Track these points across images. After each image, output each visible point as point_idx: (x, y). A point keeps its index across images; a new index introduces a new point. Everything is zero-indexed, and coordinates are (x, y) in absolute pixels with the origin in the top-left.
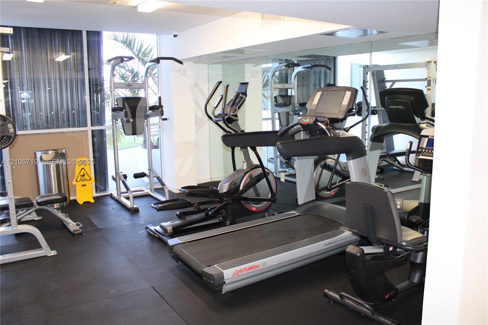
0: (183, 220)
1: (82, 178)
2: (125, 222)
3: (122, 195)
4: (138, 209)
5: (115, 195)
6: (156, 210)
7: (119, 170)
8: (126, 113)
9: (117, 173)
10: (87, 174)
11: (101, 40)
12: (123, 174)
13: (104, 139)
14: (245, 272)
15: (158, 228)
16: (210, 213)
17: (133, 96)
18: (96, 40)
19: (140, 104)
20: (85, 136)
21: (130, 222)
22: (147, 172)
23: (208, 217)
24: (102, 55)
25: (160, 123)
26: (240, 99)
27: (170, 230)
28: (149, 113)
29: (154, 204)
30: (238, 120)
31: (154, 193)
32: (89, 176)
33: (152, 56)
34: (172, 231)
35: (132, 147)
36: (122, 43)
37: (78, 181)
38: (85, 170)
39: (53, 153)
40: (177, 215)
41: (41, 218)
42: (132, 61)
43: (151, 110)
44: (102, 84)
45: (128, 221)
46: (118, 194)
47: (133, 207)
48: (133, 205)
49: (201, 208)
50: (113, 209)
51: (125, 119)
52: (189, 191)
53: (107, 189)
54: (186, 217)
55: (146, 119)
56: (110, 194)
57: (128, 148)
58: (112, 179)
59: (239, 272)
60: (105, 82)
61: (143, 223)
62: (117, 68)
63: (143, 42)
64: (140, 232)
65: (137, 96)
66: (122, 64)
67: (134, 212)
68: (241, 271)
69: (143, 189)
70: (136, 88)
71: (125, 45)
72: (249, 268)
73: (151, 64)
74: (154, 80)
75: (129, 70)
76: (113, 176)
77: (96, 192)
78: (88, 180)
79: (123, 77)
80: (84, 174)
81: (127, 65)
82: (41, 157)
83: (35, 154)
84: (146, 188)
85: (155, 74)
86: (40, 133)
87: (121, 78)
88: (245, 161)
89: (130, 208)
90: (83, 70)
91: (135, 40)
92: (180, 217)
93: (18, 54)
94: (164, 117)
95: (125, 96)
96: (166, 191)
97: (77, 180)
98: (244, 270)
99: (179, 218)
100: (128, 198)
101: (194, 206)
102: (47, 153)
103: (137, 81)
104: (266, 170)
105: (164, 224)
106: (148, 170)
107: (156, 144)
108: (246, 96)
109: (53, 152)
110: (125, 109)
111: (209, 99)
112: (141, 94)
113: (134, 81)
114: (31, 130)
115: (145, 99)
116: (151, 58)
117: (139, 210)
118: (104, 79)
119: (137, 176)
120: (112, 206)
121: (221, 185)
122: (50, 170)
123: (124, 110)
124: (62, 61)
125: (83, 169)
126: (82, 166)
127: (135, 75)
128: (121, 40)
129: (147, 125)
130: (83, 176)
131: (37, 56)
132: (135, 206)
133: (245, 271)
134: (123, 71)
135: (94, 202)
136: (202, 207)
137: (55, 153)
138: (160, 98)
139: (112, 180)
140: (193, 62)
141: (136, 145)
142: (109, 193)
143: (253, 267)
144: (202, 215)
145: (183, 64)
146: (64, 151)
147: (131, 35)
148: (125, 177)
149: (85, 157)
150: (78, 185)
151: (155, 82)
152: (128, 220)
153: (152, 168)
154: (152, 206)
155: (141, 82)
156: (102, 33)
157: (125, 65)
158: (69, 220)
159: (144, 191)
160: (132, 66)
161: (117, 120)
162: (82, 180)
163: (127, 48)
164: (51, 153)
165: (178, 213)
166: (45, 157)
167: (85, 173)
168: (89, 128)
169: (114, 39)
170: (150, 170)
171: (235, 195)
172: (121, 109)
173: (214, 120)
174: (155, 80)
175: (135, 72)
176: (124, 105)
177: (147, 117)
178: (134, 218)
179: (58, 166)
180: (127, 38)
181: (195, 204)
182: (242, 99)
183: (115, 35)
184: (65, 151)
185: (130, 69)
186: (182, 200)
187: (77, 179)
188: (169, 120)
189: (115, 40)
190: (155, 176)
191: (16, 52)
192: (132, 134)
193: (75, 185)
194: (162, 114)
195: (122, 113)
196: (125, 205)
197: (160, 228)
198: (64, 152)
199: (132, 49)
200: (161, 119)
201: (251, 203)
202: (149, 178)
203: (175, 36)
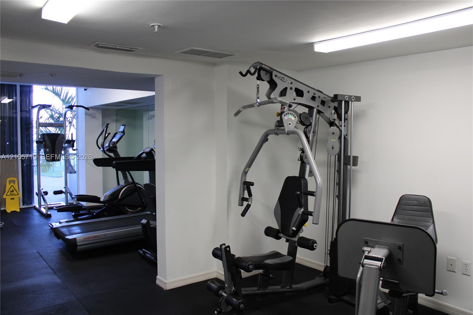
1: (12, 193)
3: (41, 206)
5: (37, 206)
7: (40, 187)
8: (45, 145)
9: (39, 190)
10: (15, 190)
12: (44, 191)
16: (95, 214)
18: (28, 90)
20: (16, 162)
25: (77, 153)
28: (66, 145)
32: (17, 192)
37: (7, 196)
38: (14, 187)
43: (67, 143)
46: (39, 206)
48: (48, 212)
52: (78, 198)
53: (33, 203)
55: (64, 150)
56: (34, 206)
58: (36, 194)
59: (87, 239)
67: (48, 217)
68: (89, 238)
73: (67, 109)
76: (36, 192)
77: (23, 205)
78: (16, 195)
84: (62, 201)
88: (124, 179)
89: (44, 214)
94: (74, 148)
99: (74, 217)
105: (62, 221)
111: (99, 136)
115: (64, 136)
117: (51, 216)
119: (56, 193)
123: (44, 143)
125: (12, 187)
126: (12, 184)
130: (12, 192)
133: (91, 238)
135: (20, 211)
138: (72, 134)
140: (101, 109)
143: (97, 236)
145: (89, 110)
148: (46, 193)
149: (15, 177)
150: (8, 198)
152: (41, 221)
153: (67, 186)
154: (54, 209)
159: (61, 204)
161: (41, 150)
162: (11, 195)
165: (73, 214)
167: (14, 189)
170: (65, 188)
172: (41, 142)
173: (102, 150)
177: (64, 148)
178: (45, 220)
181: (87, 209)
186: (76, 205)
187: (7, 194)
190: (68, 192)
192: (52, 160)
193: (5, 199)
194: (73, 146)
195: (42, 145)
196: (42, 212)
200: (72, 149)
201: (126, 208)
202: (65, 194)
203: (85, 90)
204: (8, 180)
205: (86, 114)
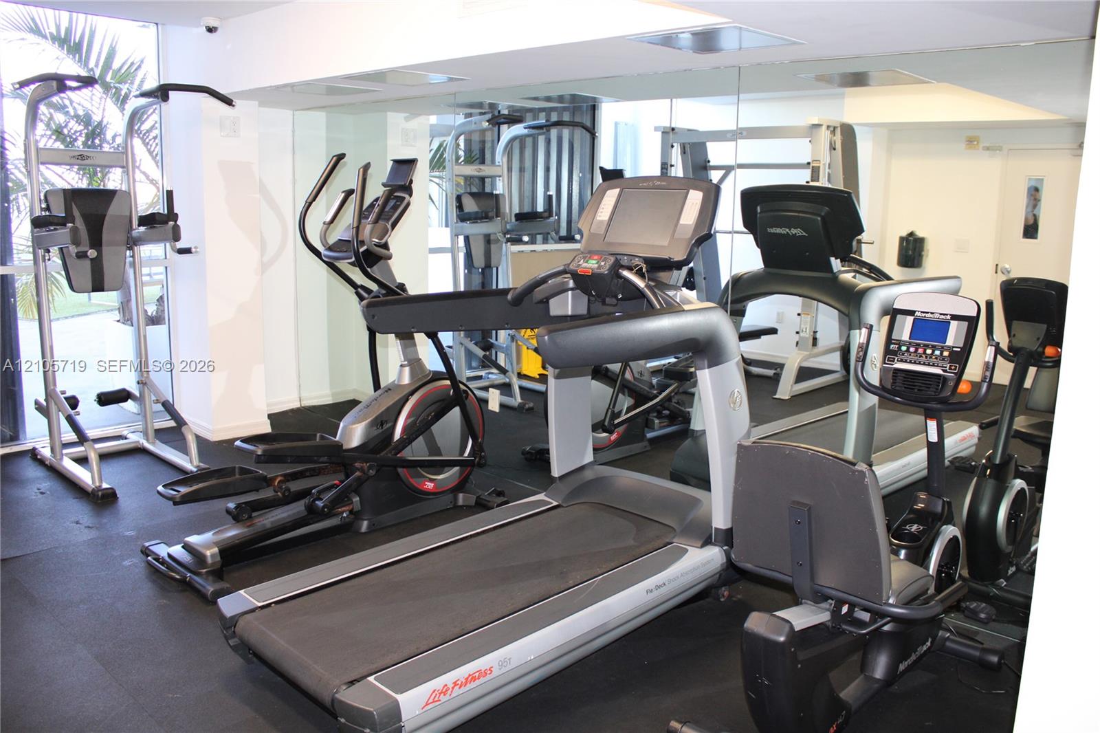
0: (248, 526)
2: (77, 532)
3: (65, 451)
4: (115, 492)
5: (46, 452)
6: (172, 503)
7: (55, 385)
8: (75, 231)
9: (50, 393)
12: (68, 394)
13: (9, 301)
14: (457, 691)
15: (177, 550)
16: (320, 504)
17: (90, 187)
19: (114, 210)
21: (93, 534)
22: (134, 389)
23: (313, 514)
25: (166, 258)
26: (395, 201)
27: (213, 556)
28: (138, 232)
29: (163, 486)
30: (390, 257)
31: (153, 443)
33: (142, 82)
34: (218, 558)
35: (85, 315)
36: (53, 43)
40: (228, 512)
42: (86, 92)
43: (144, 226)
44: (2, 150)
45: (86, 531)
46: (52, 450)
47: (100, 486)
48: (101, 480)
49: (292, 490)
50: (42, 493)
51: (73, 250)
52: (264, 451)
53: (21, 436)
54: (254, 514)
55: (130, 248)
56: (31, 448)
57: (73, 317)
58: (36, 409)
59: (440, 694)
60: (8, 145)
61: (132, 533)
62: (43, 108)
63: (117, 42)
64: (126, 563)
65: (102, 187)
66: (55, 99)
67: (104, 500)
68: (447, 691)
69: (125, 433)
70: (99, 166)
71: (63, 49)
72: (467, 679)
73: (143, 101)
74: (146, 144)
75: (77, 116)
76: (37, 402)
79: (59, 133)
81: (71, 102)
84: (132, 429)
85: (148, 131)
87: (54, 137)
88: (406, 362)
89: (90, 490)
92: (239, 515)
94: (179, 245)
95: (69, 187)
96: (190, 438)
98: (453, 688)
99: (236, 521)
100: (82, 461)
101: (274, 486)
103: (101, 146)
104: (461, 386)
105: (193, 539)
106: (138, 383)
107: (154, 313)
108: (411, 195)
110: (73, 222)
111: (309, 201)
112: (114, 180)
113: (93, 146)
115: (128, 196)
116: (140, 85)
117: (116, 495)
118: (7, 136)
119: (106, 399)
120: (36, 483)
121: (344, 427)
123: (70, 225)
127: (95, 132)
128: (51, 34)
129: (133, 264)
132: (105, 486)
133: (457, 687)
134: (60, 118)
136: (295, 486)
138: (170, 194)
139: (36, 411)
140: (256, 103)
141: (93, 309)
142: (28, 446)
143: (477, 675)
144: (298, 508)
145: (234, 106)
147: (81, 23)
148: (73, 402)
151: (149, 151)
152: (89, 527)
153: (148, 378)
154: (158, 492)
155: (112, 150)
157: (67, 102)
159: (126, 438)
160: (87, 105)
161: (49, 251)
163: (71, 56)
165: (232, 505)
169: (31, 31)
170: (142, 383)
171: (382, 454)
172: (60, 222)
173: (326, 256)
174: (149, 147)
175: (96, 123)
176: (68, 209)
177: (132, 243)
178: (105, 521)
180: (69, 31)
181: (276, 480)
182: (402, 203)
183: (33, 20)
185: (81, 113)
186: (243, 471)
188: (196, 252)
189: (35, 34)
190: (157, 400)
192: (91, 289)
194: (176, 236)
195: (64, 233)
196: (77, 481)
197: (183, 550)
199: (84, 62)
200: (173, 248)
202: (141, 405)
203: (211, 30)
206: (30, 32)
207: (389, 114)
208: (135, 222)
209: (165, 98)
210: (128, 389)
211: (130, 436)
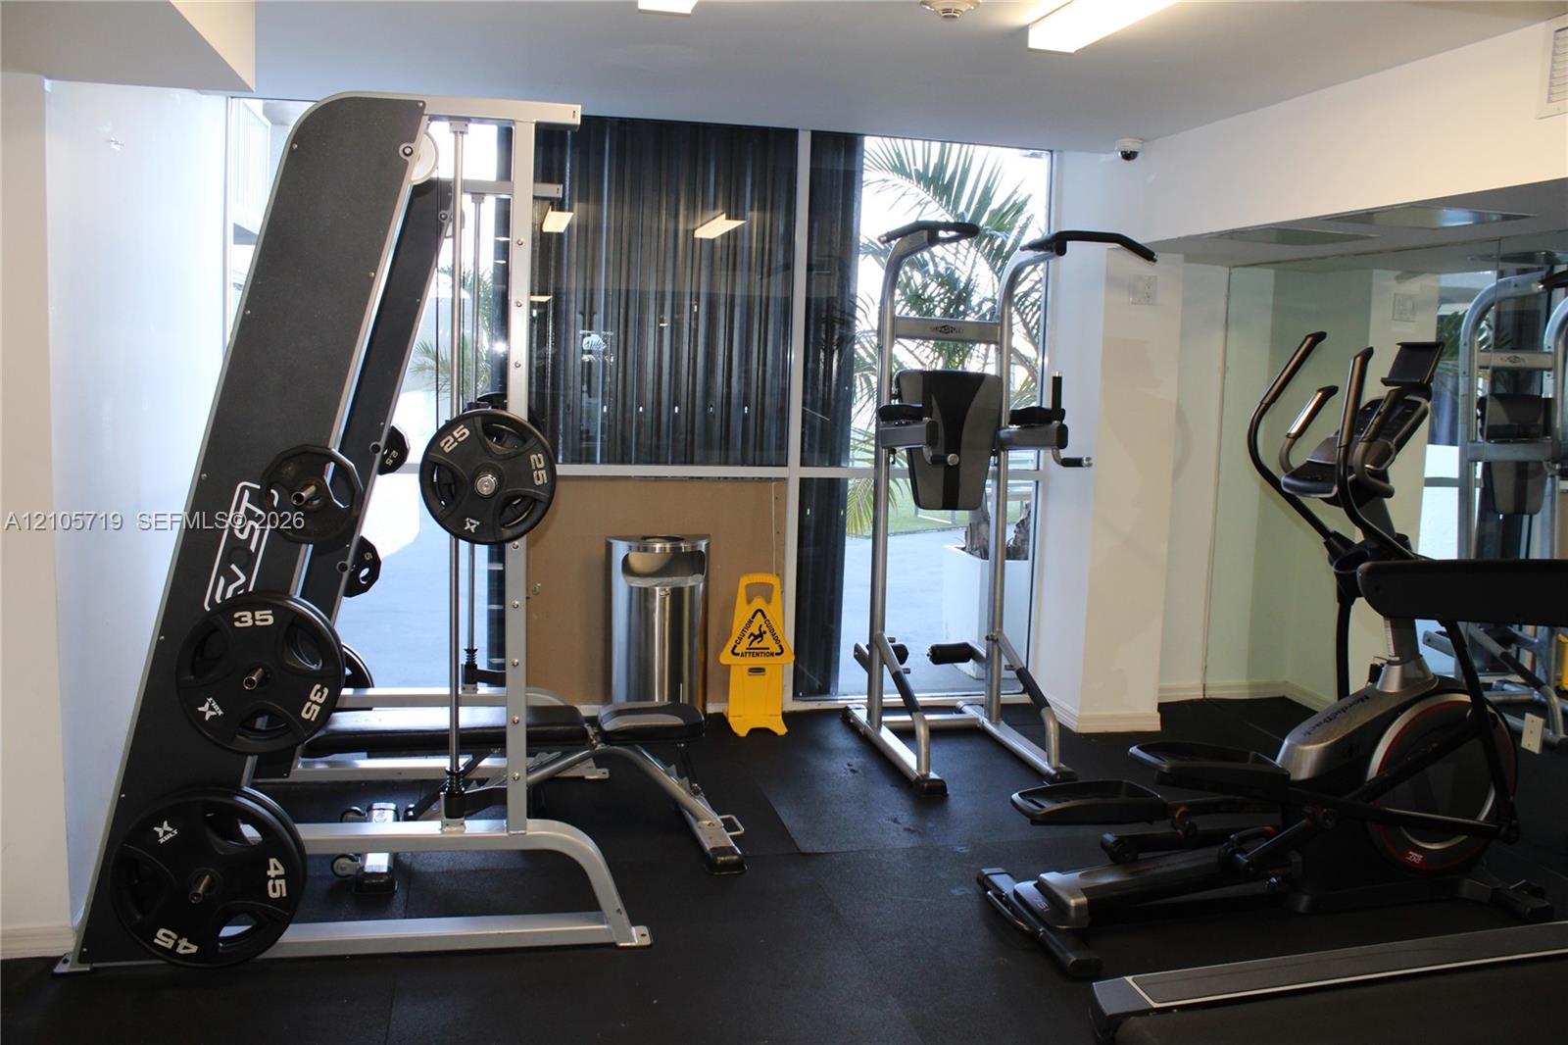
0: (1133, 874)
1: (755, 644)
2: (895, 834)
3: (885, 719)
4: (945, 787)
5: (862, 715)
6: (1029, 820)
7: (883, 629)
8: (932, 427)
9: (875, 639)
10: (772, 630)
11: (857, 168)
12: (897, 643)
13: (838, 512)
15: (1026, 888)
16: (1243, 859)
17: (947, 369)
18: (841, 167)
19: (978, 401)
20: (775, 499)
21: (914, 841)
22: (978, 646)
23: (1230, 872)
24: (855, 219)
25: (1038, 469)
27: (1078, 907)
28: (1009, 432)
29: (1020, 795)
31: (996, 724)
32: (777, 640)
33: (1024, 229)
34: (1086, 913)
36: (919, 183)
37: (737, 654)
38: (765, 617)
39: (668, 551)
40: (1104, 846)
41: (607, 776)
43: (1016, 423)
44: (850, 319)
45: (906, 834)
46: (869, 715)
47: (927, 775)
48: (928, 769)
49: (1200, 828)
50: (853, 771)
51: (928, 453)
53: (832, 689)
54: (1141, 856)
55: (994, 454)
56: (843, 707)
58: (855, 656)
60: (859, 314)
61: (965, 850)
62: (905, 268)
64: (956, 892)
66: (923, 255)
67: (927, 795)
69: (960, 704)
71: (929, 190)
73: (1030, 254)
75: (938, 276)
76: (857, 648)
77: (795, 695)
78: (772, 654)
79: (916, 300)
80: (762, 630)
81: (933, 257)
82: (626, 559)
83: (609, 547)
84: (970, 699)
85: (1026, 295)
86: (630, 477)
87: (911, 304)
88: (1398, 659)
89: (914, 778)
90: (789, 266)
91: (965, 172)
92: (1120, 855)
93: (587, 212)
94: (1064, 454)
95: (924, 369)
96: (1051, 726)
97: (736, 651)
99: (1113, 860)
100: (906, 734)
101: (1174, 818)
102: (646, 550)
104: (1488, 707)
105: (1051, 877)
106: (987, 638)
107: (1015, 544)
109: (668, 546)
110: (930, 416)
111: (1266, 401)
112: (979, 361)
113: (958, 313)
114: (602, 462)
115: (999, 384)
117: (946, 791)
118: (859, 302)
119: (942, 655)
120: (842, 761)
121: (1290, 746)
122: (650, 606)
123: (926, 419)
124: (722, 236)
125: (759, 614)
126: (759, 604)
127: (961, 297)
128: (917, 171)
129: (997, 476)
130: (756, 637)
131: (645, 217)
132: (933, 775)
134: (918, 278)
135: (787, 733)
137: (672, 549)
138: (1057, 382)
139: (855, 660)
140: (1181, 257)
141: (920, 527)
142: (840, 703)
144: (1207, 859)
145: (1155, 261)
146: (702, 546)
147: (954, 155)
148: (902, 653)
149: (770, 570)
150: (739, 667)
152: (909, 830)
153: (1000, 632)
154: (1013, 802)
155: (979, 321)
156: (862, 143)
158: (700, 805)
159: (962, 711)
161: (894, 452)
162: (752, 652)
163: (939, 199)
164: (661, 549)
165: (1109, 837)
166: (638, 561)
167: (764, 628)
168: (794, 472)
169: (896, 170)
170: (992, 640)
171: (1346, 798)
172: (913, 415)
173: (1286, 486)
175: (962, 285)
176: (926, 398)
177: (1001, 446)
178: (930, 825)
179: (677, 595)
180: (941, 167)
181: (1177, 809)
183: (898, 156)
184: (708, 546)
185: (944, 272)
186: (1133, 791)
187: (735, 647)
188: (1089, 465)
189: (899, 173)
190: (1011, 666)
191: (583, 205)
192: (941, 505)
193: (728, 667)
194: (1062, 443)
195: (918, 431)
196: (896, 762)
197: (1035, 889)
198: (703, 550)
199: (953, 205)
200: (1056, 458)
201: (1405, 833)
202: (986, 668)
203: (1128, 156)
204: (744, 581)
205: (1112, 281)
206: (892, 171)
207: (1375, 271)
208: (1005, 418)
209: (1062, 251)
210: (972, 644)
211: (966, 709)
